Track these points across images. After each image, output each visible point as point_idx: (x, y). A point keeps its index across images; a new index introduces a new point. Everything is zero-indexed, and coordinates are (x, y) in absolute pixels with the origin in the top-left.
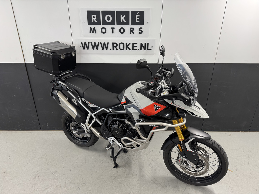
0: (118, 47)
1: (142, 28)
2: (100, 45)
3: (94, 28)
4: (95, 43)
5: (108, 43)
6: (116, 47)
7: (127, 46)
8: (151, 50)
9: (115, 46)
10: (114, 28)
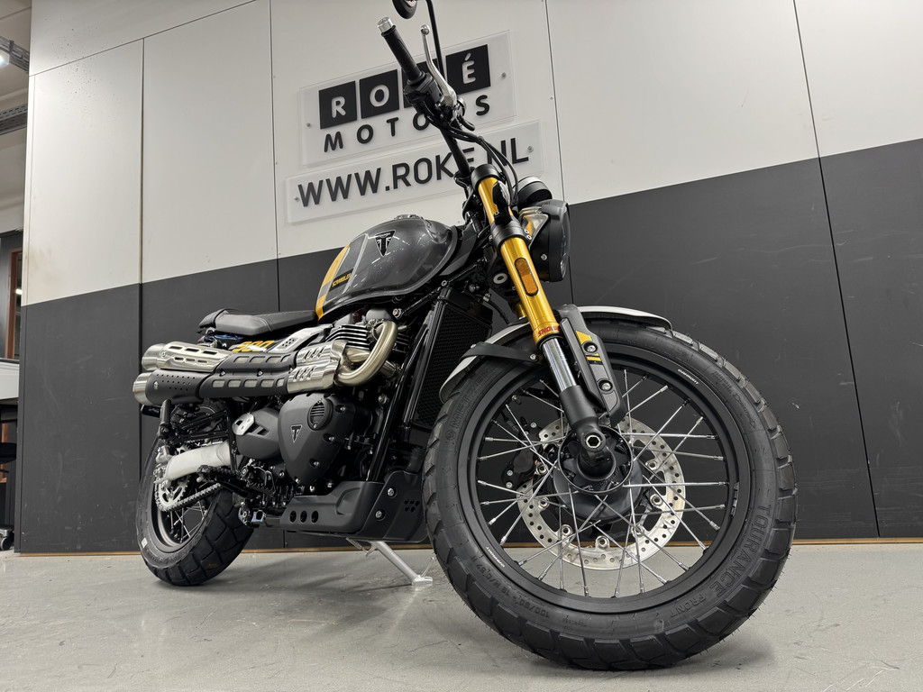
0: (411, 178)
1: (485, 97)
2: (354, 180)
3: (338, 135)
4: (339, 179)
5: (379, 170)
6: (404, 178)
7: (441, 167)
8: (526, 159)
9: (402, 175)
10: (397, 119)
